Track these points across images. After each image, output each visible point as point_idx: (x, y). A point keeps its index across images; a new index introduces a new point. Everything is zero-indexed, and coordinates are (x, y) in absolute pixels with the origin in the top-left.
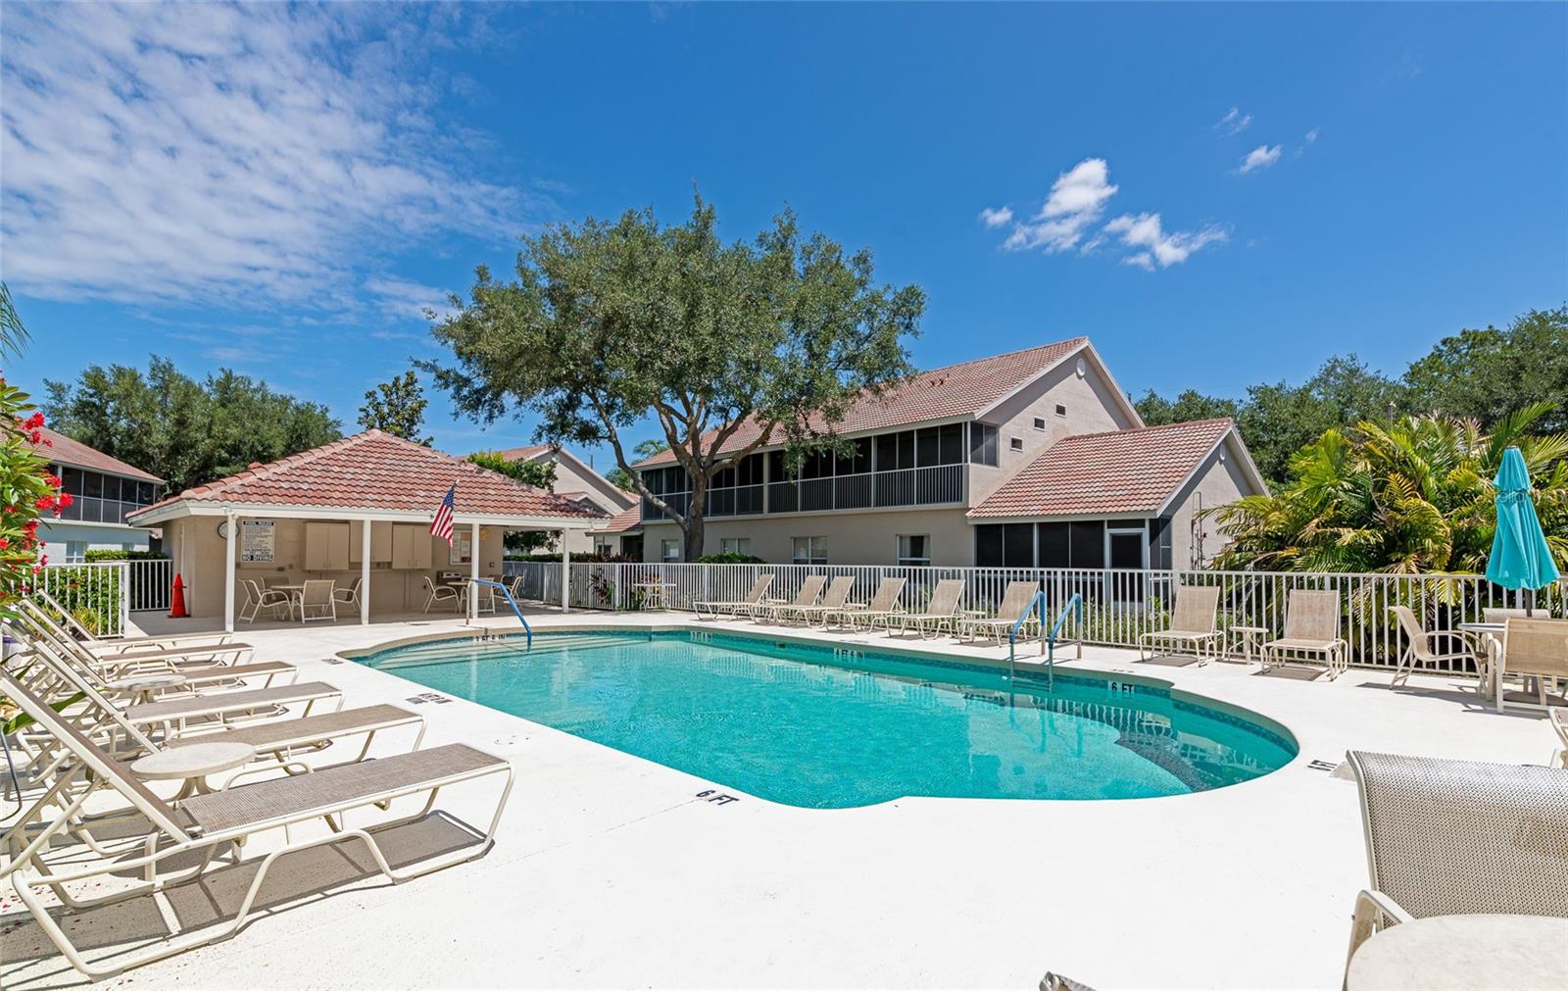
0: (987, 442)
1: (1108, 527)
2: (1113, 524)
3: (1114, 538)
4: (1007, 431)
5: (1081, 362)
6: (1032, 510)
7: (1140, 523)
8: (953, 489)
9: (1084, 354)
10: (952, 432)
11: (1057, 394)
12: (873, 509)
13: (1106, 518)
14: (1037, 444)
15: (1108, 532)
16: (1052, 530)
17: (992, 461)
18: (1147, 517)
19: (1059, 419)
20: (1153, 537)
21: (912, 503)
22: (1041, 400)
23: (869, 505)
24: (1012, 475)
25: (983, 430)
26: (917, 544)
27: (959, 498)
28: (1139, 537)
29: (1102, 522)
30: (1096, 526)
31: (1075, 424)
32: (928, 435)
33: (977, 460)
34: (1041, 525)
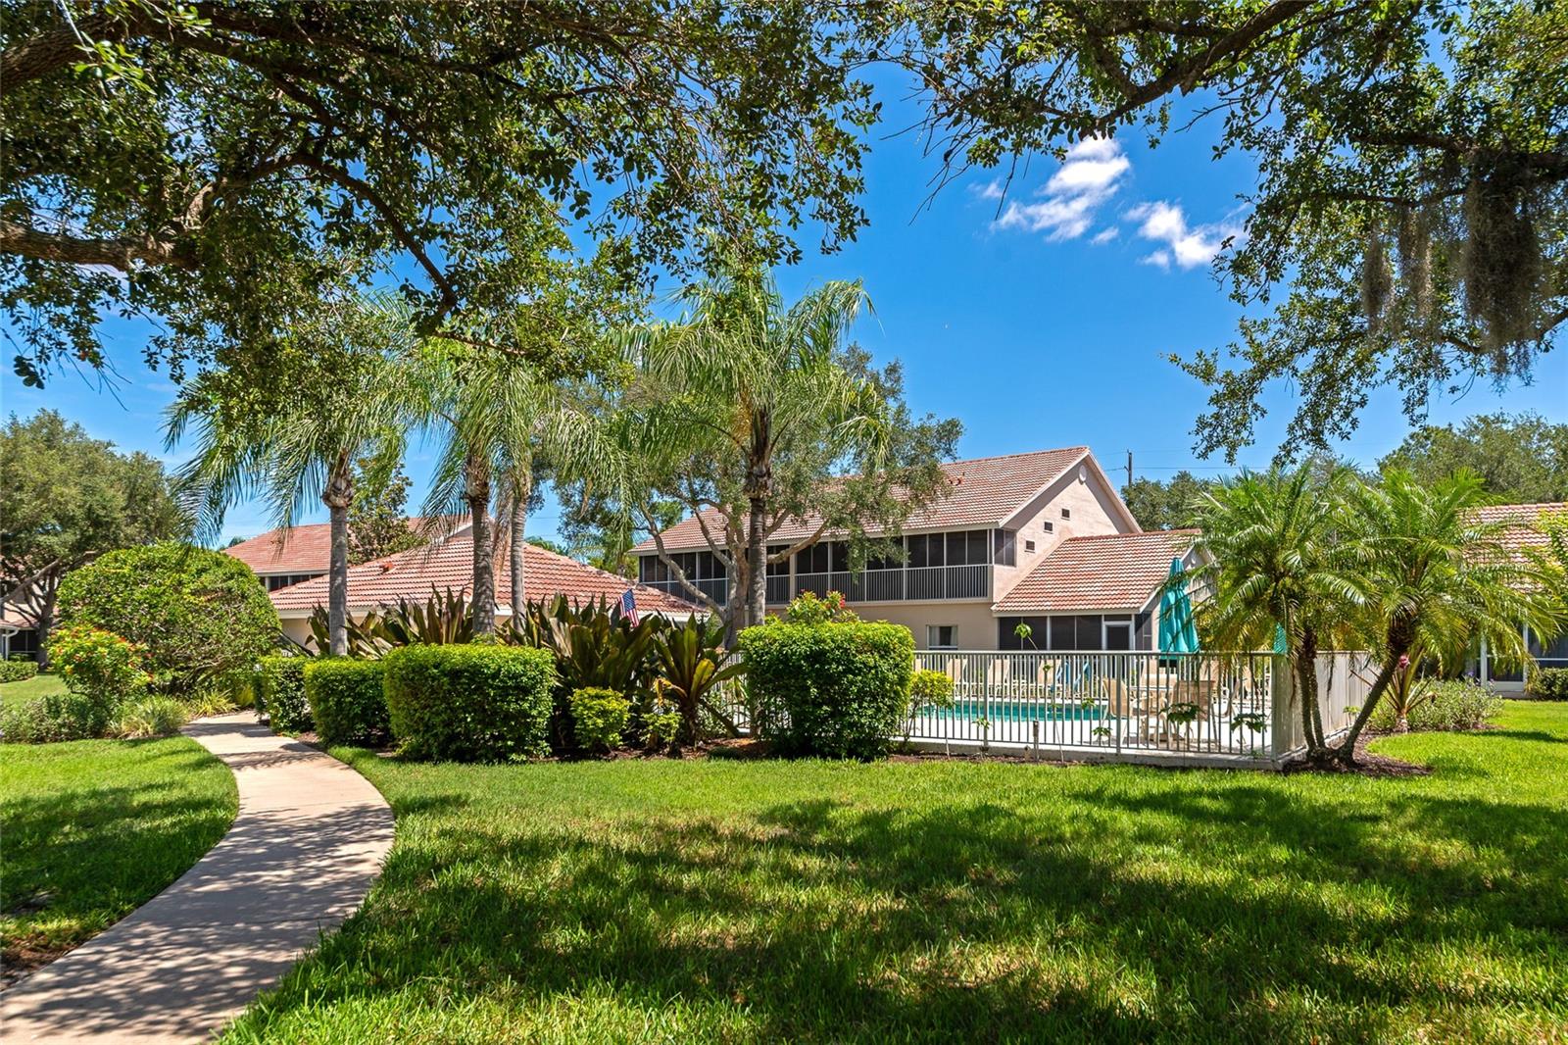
0: (1007, 545)
1: (1105, 620)
2: (1109, 618)
3: (1109, 628)
4: (1024, 534)
5: (1083, 469)
6: (1047, 605)
7: (1128, 617)
8: (980, 586)
9: (1086, 462)
10: (978, 537)
11: (1063, 500)
12: (904, 602)
13: (1103, 613)
14: (1046, 544)
15: (1104, 624)
16: (1062, 622)
17: (1011, 562)
18: (1133, 613)
19: (1064, 522)
20: (1138, 627)
21: (941, 597)
22: (1049, 505)
23: (901, 598)
24: (1027, 573)
25: (1005, 535)
26: (946, 635)
27: (984, 594)
28: (1127, 628)
29: (1100, 616)
30: (1095, 620)
31: (1078, 527)
32: (956, 538)
33: (999, 561)
34: (1052, 618)
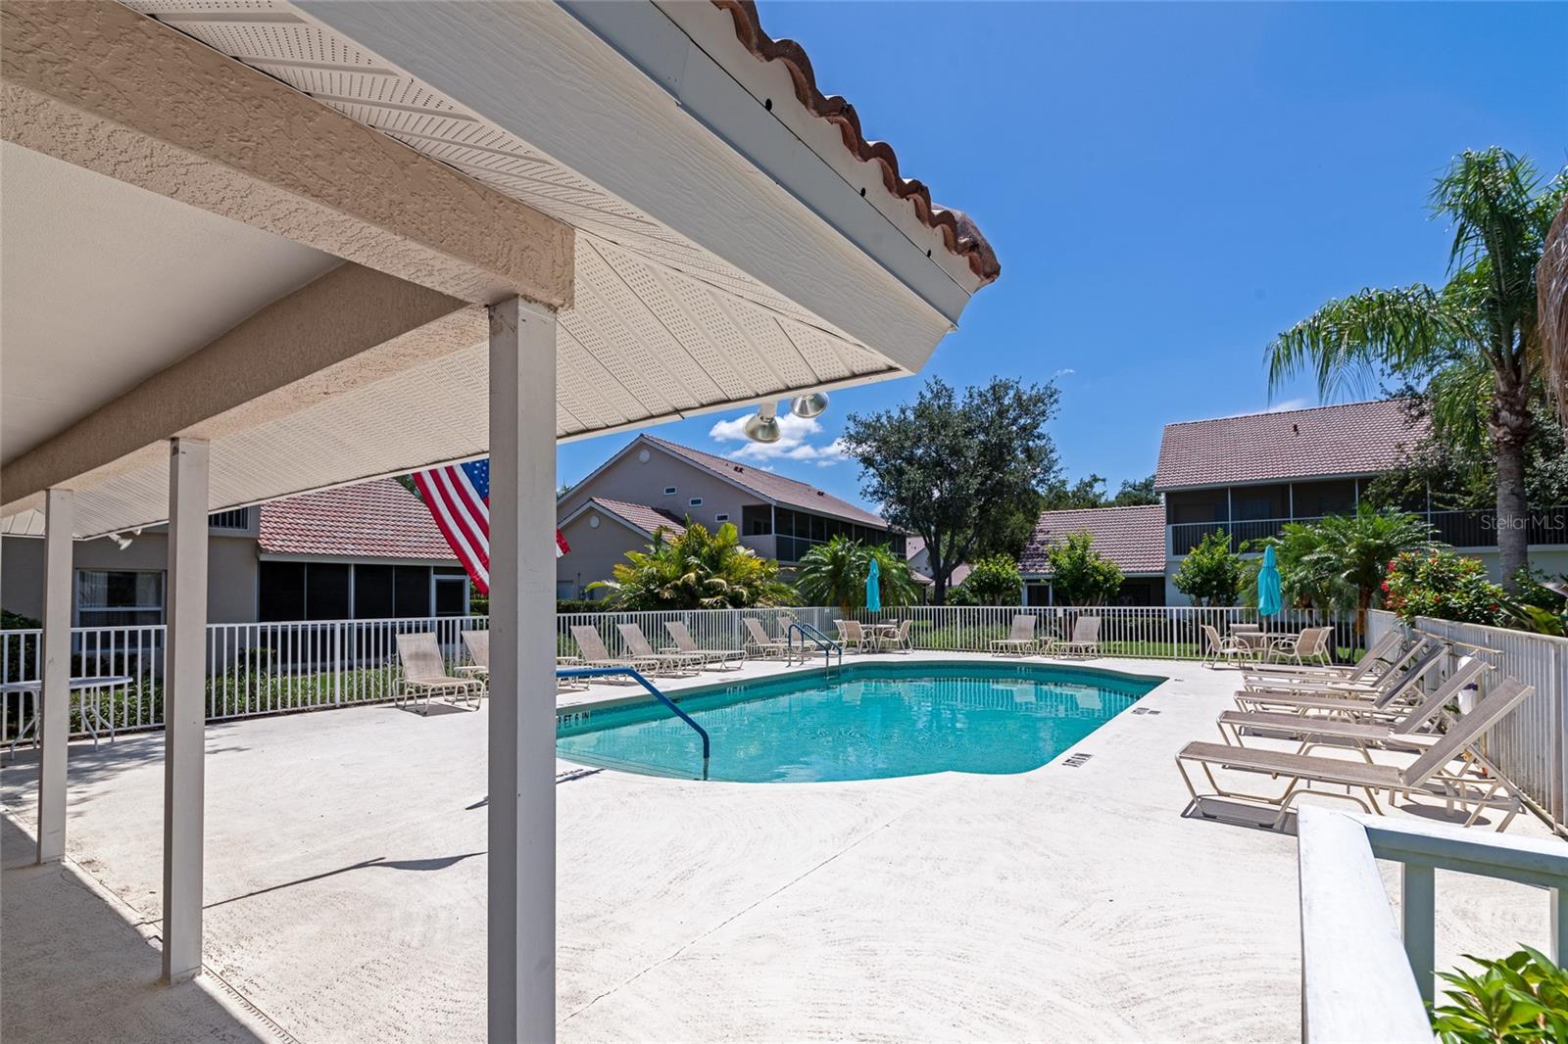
1: (435, 573)
2: (439, 570)
3: (439, 582)
13: (432, 565)
15: (434, 578)
28: (462, 583)
29: (428, 568)
30: (423, 572)
